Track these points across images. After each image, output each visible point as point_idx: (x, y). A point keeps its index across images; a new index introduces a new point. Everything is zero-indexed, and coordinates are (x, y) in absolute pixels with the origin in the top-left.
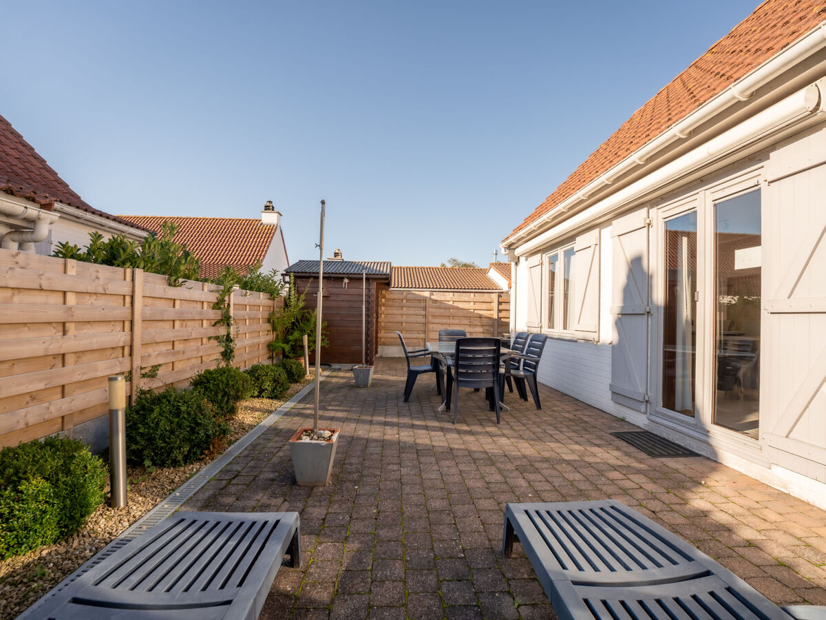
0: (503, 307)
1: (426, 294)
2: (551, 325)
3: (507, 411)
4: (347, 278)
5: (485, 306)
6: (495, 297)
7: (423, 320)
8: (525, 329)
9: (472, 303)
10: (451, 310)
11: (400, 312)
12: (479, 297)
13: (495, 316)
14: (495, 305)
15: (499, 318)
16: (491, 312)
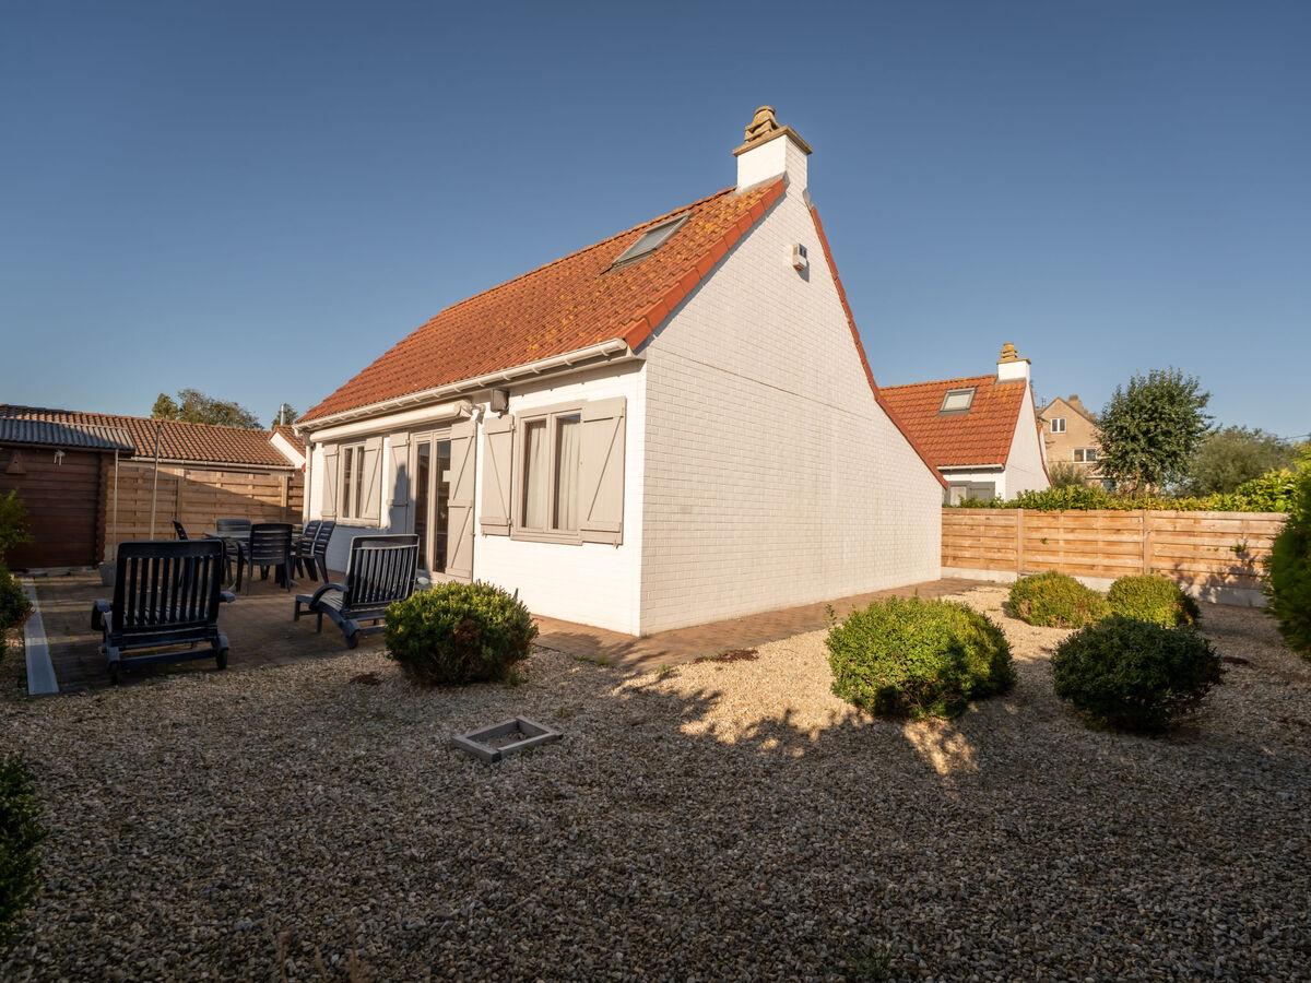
0: (294, 492)
1: (179, 472)
2: (346, 513)
3: (297, 586)
4: (63, 451)
5: (269, 491)
6: (283, 478)
7: (173, 509)
8: (320, 518)
9: (250, 487)
10: (218, 495)
11: (133, 496)
12: (260, 479)
13: (283, 504)
14: (283, 490)
15: (289, 507)
16: (278, 499)
